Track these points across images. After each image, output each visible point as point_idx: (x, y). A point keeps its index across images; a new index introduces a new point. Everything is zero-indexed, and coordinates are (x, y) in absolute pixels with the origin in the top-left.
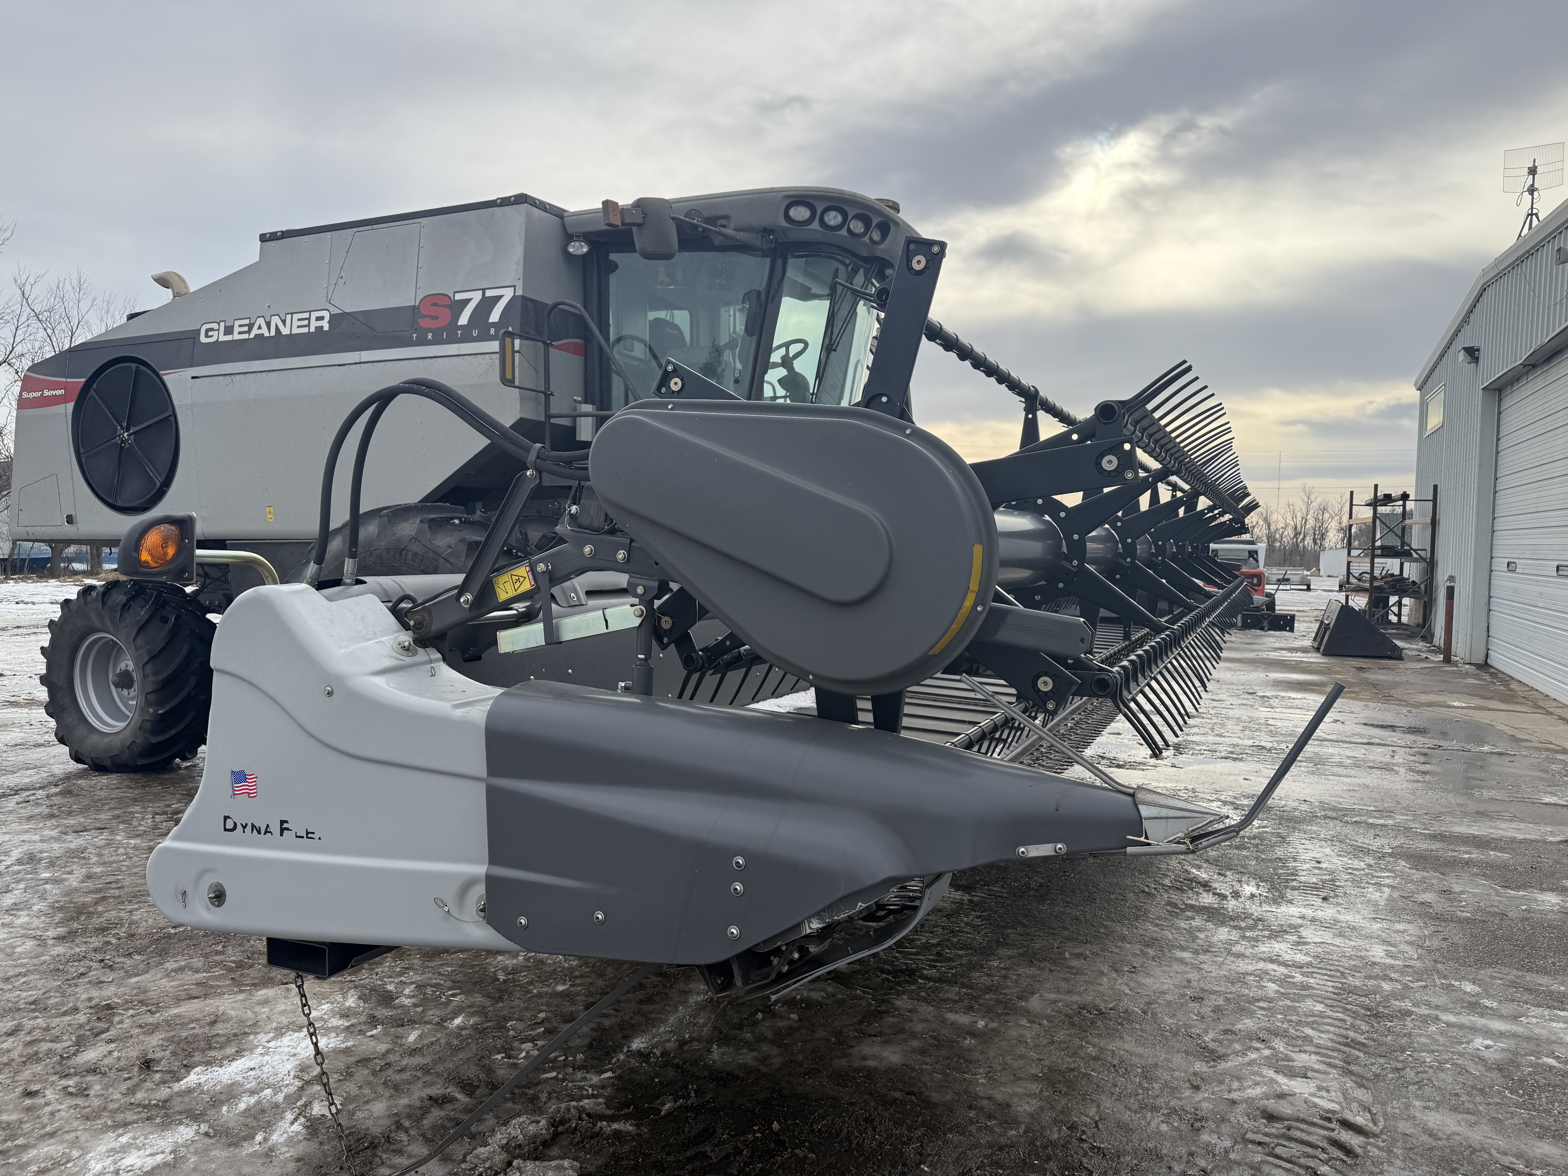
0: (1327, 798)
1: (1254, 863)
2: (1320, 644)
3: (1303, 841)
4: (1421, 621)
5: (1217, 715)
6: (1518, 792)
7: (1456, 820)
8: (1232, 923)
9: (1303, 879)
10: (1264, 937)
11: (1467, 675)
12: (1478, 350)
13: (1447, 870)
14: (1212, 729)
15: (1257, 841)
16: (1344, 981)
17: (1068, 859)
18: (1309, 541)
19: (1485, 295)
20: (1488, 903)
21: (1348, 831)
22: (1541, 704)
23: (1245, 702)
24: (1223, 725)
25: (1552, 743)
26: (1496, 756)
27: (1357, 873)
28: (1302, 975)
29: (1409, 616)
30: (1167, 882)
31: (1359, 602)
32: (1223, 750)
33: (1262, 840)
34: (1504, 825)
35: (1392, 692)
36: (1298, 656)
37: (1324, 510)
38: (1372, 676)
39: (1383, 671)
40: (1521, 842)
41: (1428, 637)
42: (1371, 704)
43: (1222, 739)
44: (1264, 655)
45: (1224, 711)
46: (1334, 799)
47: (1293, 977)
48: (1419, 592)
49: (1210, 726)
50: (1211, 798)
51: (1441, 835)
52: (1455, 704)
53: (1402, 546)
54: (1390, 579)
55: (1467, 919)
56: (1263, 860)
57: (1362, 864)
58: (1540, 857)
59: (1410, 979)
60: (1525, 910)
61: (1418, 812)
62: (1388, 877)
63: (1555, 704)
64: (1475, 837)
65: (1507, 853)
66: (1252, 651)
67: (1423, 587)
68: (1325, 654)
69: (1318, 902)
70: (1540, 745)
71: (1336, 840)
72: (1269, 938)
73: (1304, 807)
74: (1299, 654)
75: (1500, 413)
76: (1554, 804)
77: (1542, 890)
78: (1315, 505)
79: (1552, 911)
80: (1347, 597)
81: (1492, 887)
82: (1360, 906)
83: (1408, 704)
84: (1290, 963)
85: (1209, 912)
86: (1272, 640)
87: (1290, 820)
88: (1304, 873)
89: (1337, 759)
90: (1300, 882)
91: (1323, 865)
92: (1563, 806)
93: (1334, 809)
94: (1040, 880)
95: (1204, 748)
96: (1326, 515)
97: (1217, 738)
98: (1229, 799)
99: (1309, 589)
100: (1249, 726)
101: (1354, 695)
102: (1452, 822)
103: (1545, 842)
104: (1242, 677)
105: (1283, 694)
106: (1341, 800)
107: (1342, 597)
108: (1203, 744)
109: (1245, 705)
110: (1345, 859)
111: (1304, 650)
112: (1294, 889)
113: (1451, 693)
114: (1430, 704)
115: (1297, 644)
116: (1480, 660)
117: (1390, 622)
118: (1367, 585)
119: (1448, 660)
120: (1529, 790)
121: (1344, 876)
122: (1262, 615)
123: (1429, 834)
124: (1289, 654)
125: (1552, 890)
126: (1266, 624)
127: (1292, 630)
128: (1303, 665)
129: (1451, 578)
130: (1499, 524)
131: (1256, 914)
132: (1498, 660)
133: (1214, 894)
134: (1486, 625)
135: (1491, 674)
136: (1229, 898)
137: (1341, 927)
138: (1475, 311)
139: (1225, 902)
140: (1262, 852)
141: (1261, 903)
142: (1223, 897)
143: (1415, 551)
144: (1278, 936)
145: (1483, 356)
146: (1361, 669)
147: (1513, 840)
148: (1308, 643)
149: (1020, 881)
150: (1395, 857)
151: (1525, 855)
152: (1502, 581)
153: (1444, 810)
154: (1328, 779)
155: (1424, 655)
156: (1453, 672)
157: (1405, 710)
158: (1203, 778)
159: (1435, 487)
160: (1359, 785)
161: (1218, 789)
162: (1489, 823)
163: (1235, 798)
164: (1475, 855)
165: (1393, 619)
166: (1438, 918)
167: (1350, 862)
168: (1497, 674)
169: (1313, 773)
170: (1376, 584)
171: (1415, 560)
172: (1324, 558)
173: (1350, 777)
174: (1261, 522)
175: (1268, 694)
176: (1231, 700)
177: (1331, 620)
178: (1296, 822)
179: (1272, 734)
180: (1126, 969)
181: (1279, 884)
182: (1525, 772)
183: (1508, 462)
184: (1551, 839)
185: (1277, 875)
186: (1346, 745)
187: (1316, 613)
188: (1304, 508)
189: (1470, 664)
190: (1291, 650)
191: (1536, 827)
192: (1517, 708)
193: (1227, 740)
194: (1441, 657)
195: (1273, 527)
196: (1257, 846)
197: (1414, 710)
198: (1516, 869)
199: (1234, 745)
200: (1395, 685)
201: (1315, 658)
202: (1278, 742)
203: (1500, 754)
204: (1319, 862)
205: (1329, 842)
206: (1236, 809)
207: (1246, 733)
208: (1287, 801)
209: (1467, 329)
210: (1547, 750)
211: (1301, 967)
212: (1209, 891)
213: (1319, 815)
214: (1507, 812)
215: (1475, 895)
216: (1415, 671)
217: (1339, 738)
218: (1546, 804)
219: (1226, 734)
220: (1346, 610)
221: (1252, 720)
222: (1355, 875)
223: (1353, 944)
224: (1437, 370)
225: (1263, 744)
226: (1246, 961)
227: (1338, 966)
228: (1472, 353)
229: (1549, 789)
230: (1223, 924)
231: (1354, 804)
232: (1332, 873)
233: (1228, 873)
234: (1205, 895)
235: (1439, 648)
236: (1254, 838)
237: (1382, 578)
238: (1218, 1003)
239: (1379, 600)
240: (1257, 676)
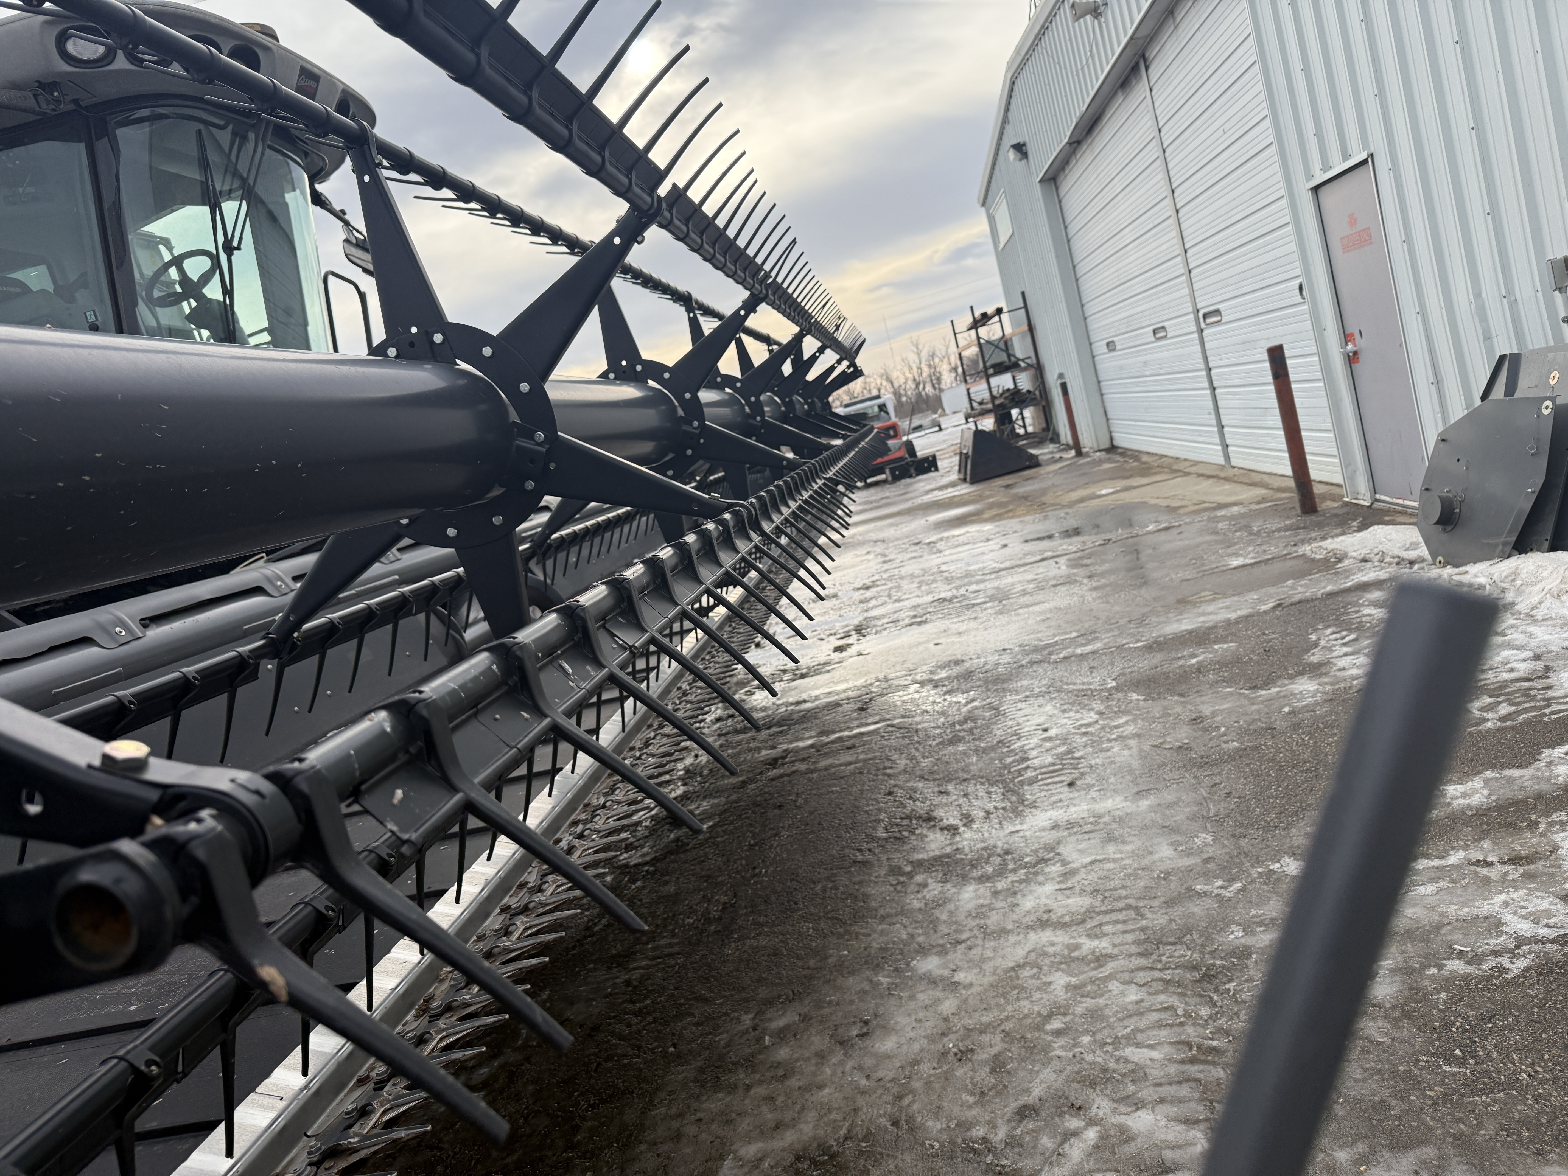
0: (1026, 639)
1: (975, 759)
2: (965, 474)
3: (1020, 705)
4: (1044, 425)
5: (890, 579)
6: (1203, 565)
7: (1162, 619)
8: (976, 873)
9: (1036, 762)
10: (1021, 882)
11: (1101, 462)
12: (1024, 145)
13: (1183, 687)
14: (889, 596)
15: (970, 724)
16: (1144, 922)
17: (756, 844)
18: (929, 389)
19: (1016, 88)
20: (1247, 718)
21: (1061, 673)
22: (1175, 467)
23: (913, 555)
24: (899, 587)
25: (1205, 502)
26: (1163, 533)
27: (1090, 729)
28: (1089, 936)
29: (1033, 425)
30: (881, 833)
31: (988, 424)
32: (905, 616)
33: (974, 720)
34: (1211, 608)
35: (1044, 499)
36: (950, 492)
37: (933, 356)
38: (1020, 490)
39: (1030, 482)
40: (1237, 621)
41: (1055, 438)
42: (1029, 518)
43: (901, 604)
44: (919, 501)
45: (896, 572)
46: (1032, 636)
47: (1078, 947)
48: (1035, 399)
49: (886, 593)
50: (906, 683)
51: (1155, 642)
52: (1104, 492)
53: (1010, 360)
54: (1007, 394)
55: (1237, 750)
56: (984, 750)
57: (1092, 714)
58: (1264, 634)
59: (1219, 883)
60: (1290, 713)
61: (1122, 622)
62: (1127, 722)
63: (1187, 464)
64: (1190, 632)
65: (1231, 641)
66: (907, 500)
67: (1037, 393)
68: (973, 482)
69: (1065, 793)
70: (1196, 508)
71: (1052, 690)
72: (1026, 881)
73: (1006, 658)
74: (950, 490)
75: (1060, 202)
76: (1244, 566)
77: (1292, 677)
78: (924, 354)
79: (1316, 703)
80: (975, 422)
81: (1240, 694)
82: (1112, 780)
83: (1063, 507)
84: (1067, 919)
85: (942, 865)
86: (922, 484)
87: (997, 680)
88: (1034, 753)
89: (1018, 588)
90: (1035, 769)
91: (1052, 733)
92: (1252, 565)
93: (1037, 649)
94: (724, 899)
95: (886, 620)
96: (937, 360)
97: (897, 605)
98: (926, 677)
99: (941, 429)
100: (924, 579)
101: (1010, 514)
102: (1159, 623)
103: (1259, 613)
104: (905, 530)
105: (946, 534)
106: (1039, 635)
107: (972, 426)
108: (884, 616)
109: (914, 558)
110: (1072, 714)
111: (953, 485)
112: (1032, 781)
113: (1095, 482)
114: (1082, 500)
115: (945, 481)
116: (1107, 445)
117: (1018, 435)
118: (990, 406)
119: (1079, 453)
120: (1213, 558)
121: (1081, 740)
122: (907, 464)
123: (1144, 647)
124: (941, 493)
125: (1301, 673)
126: (912, 471)
127: (937, 469)
128: (956, 499)
129: (1061, 376)
130: (1089, 309)
131: (1000, 844)
132: (1122, 440)
133: (942, 829)
134: (1102, 410)
135: (1121, 454)
136: (962, 829)
137: (1105, 823)
138: (1011, 108)
139: (958, 838)
140: (980, 739)
141: (1000, 823)
142: (952, 830)
143: (1023, 360)
144: (1036, 874)
145: (1031, 150)
146: (1008, 486)
147: (1228, 623)
148: (954, 476)
149: (696, 911)
150: (1122, 691)
151: (1250, 637)
152: (1106, 363)
153: (1145, 610)
154: (1018, 615)
155: (1057, 456)
156: (1088, 463)
157: (1062, 514)
158: (893, 659)
159: (1023, 294)
160: (1051, 610)
161: (912, 667)
162: (1195, 611)
163: (932, 672)
164: (1203, 656)
165: (1021, 431)
166: (1204, 763)
167: (1079, 716)
168: (1125, 453)
169: (1000, 612)
170: (997, 402)
171: (1025, 369)
172: (946, 399)
173: (1039, 603)
174: (885, 383)
175: (933, 539)
176: (900, 557)
177: (968, 449)
178: (1004, 681)
179: (948, 580)
180: (855, 1033)
181: (1012, 780)
182: (1200, 540)
183: (1082, 245)
184: (1264, 608)
185: (1005, 767)
186: (1022, 569)
187: (953, 448)
188: (916, 357)
189: (1100, 451)
190: (941, 488)
191: (1241, 599)
192: (1158, 478)
193: (906, 603)
194: (1073, 453)
195: (896, 385)
196: (971, 731)
197: (1070, 511)
198: (1251, 659)
199: (915, 607)
200: (1044, 492)
201: (964, 489)
202: (957, 588)
203: (1166, 529)
204: (1045, 730)
205: (1047, 697)
206: (936, 687)
207: (923, 588)
208: (986, 657)
209: (1009, 129)
210: (1206, 510)
211: (1083, 921)
212: (934, 826)
213: (1024, 662)
214: (1205, 590)
215: (1230, 712)
216: (1056, 472)
217: (1013, 563)
218: (1235, 568)
219: (904, 597)
220: (979, 434)
221: (925, 572)
222: (1092, 734)
223: (1129, 848)
224: (993, 181)
225: (943, 595)
226: (1013, 939)
227: (1126, 897)
228: (1020, 149)
229: (1229, 551)
230: (964, 878)
231: (1054, 635)
232: (1065, 740)
233: (950, 787)
234: (931, 836)
235: (1067, 445)
236: (966, 720)
237: (1001, 395)
238: (994, 1051)
239: (1004, 418)
240: (919, 522)
